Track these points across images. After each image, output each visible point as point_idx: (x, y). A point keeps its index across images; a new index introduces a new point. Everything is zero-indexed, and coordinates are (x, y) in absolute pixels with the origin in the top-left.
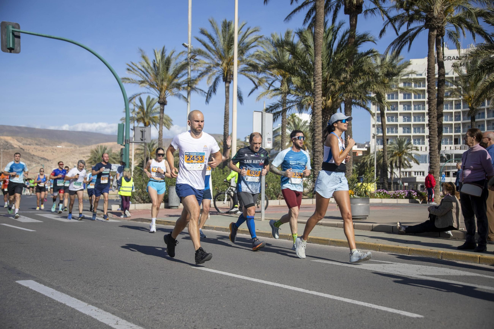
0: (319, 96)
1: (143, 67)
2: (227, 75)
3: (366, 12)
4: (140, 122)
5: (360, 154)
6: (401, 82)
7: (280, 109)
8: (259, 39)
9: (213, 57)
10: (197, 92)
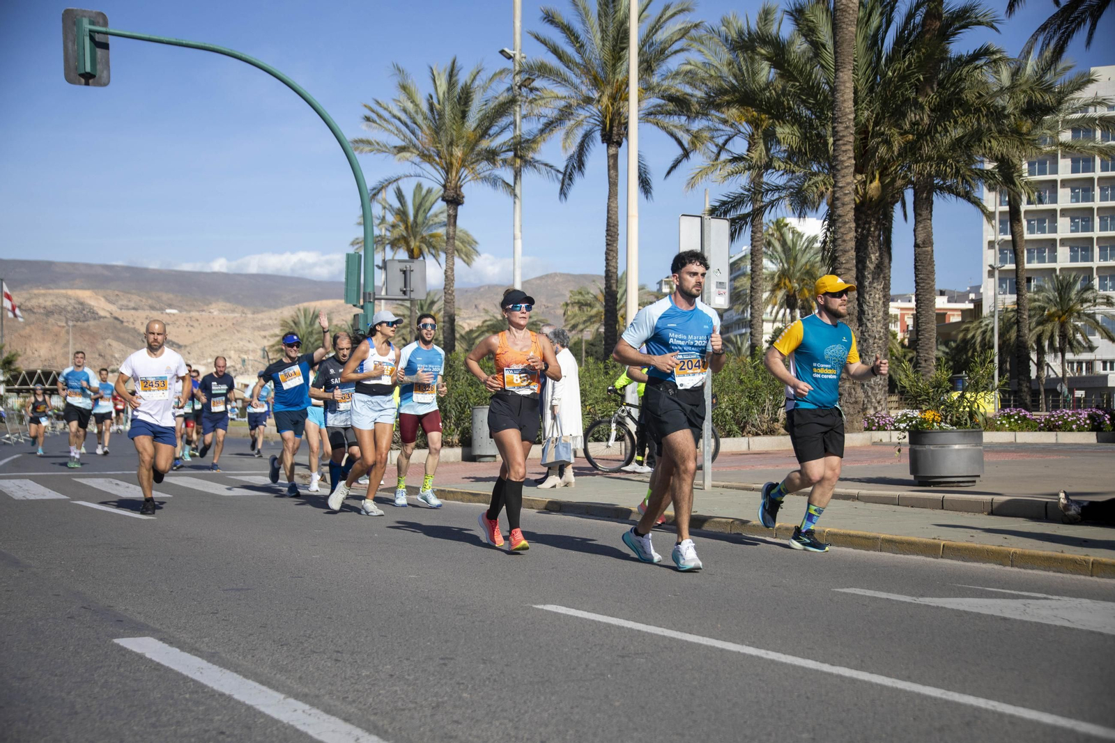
0: (846, 171)
1: (405, 111)
2: (611, 126)
4: (400, 248)
5: (955, 318)
6: (1064, 129)
7: (747, 209)
8: (693, 32)
9: (577, 81)
10: (539, 171)
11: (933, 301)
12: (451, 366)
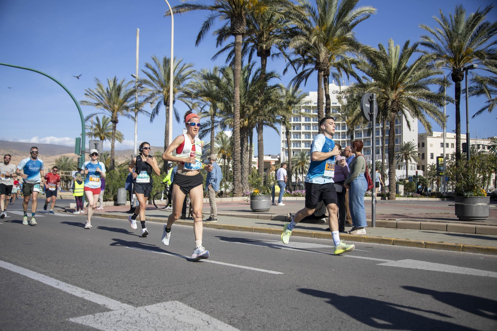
0: (237, 117)
1: (99, 92)
2: (167, 100)
3: (273, 55)
4: (97, 136)
6: (303, 108)
7: (208, 128)
8: (193, 73)
9: (156, 85)
10: (143, 113)
11: (263, 158)
12: (111, 175)
